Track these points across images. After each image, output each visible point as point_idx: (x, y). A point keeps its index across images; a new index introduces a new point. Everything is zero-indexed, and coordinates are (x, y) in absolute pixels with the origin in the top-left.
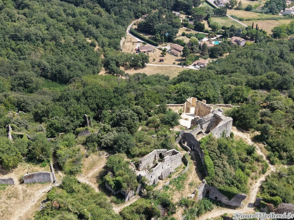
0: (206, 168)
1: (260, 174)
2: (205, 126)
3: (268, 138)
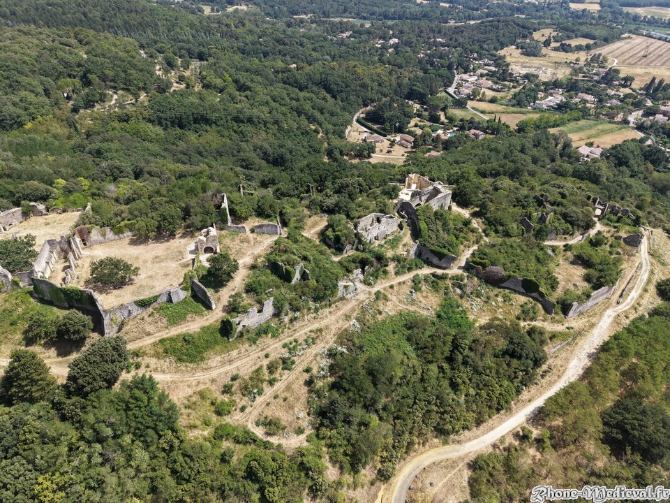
0: (420, 232)
1: (473, 243)
2: (424, 198)
3: (486, 214)
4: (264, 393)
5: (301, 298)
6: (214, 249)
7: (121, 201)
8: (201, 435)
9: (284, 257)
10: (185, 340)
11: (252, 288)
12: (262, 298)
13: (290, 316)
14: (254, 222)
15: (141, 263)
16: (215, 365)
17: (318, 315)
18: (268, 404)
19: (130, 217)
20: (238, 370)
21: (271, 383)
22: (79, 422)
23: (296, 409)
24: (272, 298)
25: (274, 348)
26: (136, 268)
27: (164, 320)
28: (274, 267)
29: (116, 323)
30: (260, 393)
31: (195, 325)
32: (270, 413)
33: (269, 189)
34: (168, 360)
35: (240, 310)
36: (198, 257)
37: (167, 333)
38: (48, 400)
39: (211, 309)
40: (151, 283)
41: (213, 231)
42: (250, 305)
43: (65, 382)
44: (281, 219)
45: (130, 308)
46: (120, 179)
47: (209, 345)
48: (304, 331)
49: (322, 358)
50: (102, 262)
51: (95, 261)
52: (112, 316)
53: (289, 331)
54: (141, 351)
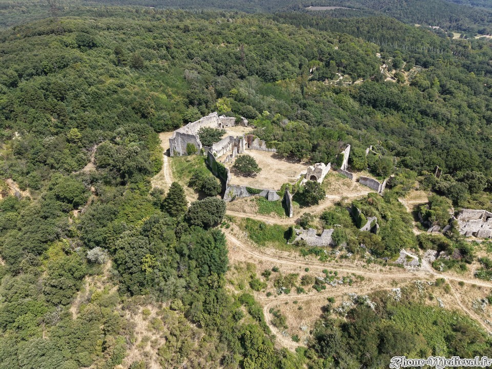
4: (289, 294)
5: (360, 244)
6: (317, 179)
8: (233, 291)
10: (260, 227)
11: (325, 217)
13: (343, 252)
16: (269, 253)
17: (368, 266)
18: (286, 303)
20: (281, 266)
21: (299, 291)
23: (303, 321)
24: (333, 230)
25: (316, 268)
27: (257, 208)
29: (231, 195)
30: (287, 292)
31: (272, 220)
32: (283, 310)
34: (244, 233)
35: (307, 227)
37: (254, 217)
39: (289, 216)
41: (322, 166)
45: (242, 190)
48: (348, 271)
49: (349, 299)
52: (231, 190)
53: (336, 263)
54: (234, 219)
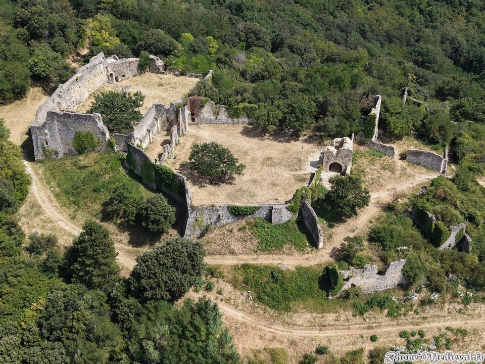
5: (447, 275)
6: (343, 168)
7: (248, 76)
9: (439, 207)
10: (273, 277)
11: (379, 237)
12: (389, 256)
13: (423, 295)
14: (410, 145)
15: (248, 161)
16: (300, 323)
17: (467, 309)
19: (252, 99)
22: (129, 329)
24: (403, 261)
26: (241, 166)
27: (256, 242)
28: (419, 217)
29: (199, 226)
31: (290, 260)
33: (447, 103)
34: (245, 293)
35: (354, 261)
36: (319, 172)
37: (254, 259)
38: (105, 290)
39: (317, 247)
40: (253, 189)
41: (349, 144)
42: (370, 259)
43: (128, 277)
44: (450, 151)
45: (220, 213)
46: (254, 48)
47: (301, 294)
50: (205, 146)
51: (198, 143)
52: (198, 215)
53: (416, 316)
54: (218, 270)
